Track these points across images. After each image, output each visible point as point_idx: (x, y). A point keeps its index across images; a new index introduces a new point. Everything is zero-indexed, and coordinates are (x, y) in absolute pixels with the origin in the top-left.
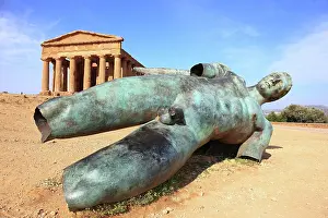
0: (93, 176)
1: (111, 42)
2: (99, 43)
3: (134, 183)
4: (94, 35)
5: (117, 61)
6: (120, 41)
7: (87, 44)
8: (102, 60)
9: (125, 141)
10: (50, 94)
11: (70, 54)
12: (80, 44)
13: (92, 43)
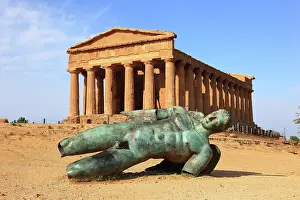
0: (77, 166)
1: (159, 40)
2: (142, 43)
3: (92, 170)
4: (136, 32)
5: (169, 66)
6: (171, 38)
7: (127, 45)
8: (148, 67)
9: (94, 157)
10: (78, 121)
11: (105, 61)
12: (117, 47)
13: (133, 45)
